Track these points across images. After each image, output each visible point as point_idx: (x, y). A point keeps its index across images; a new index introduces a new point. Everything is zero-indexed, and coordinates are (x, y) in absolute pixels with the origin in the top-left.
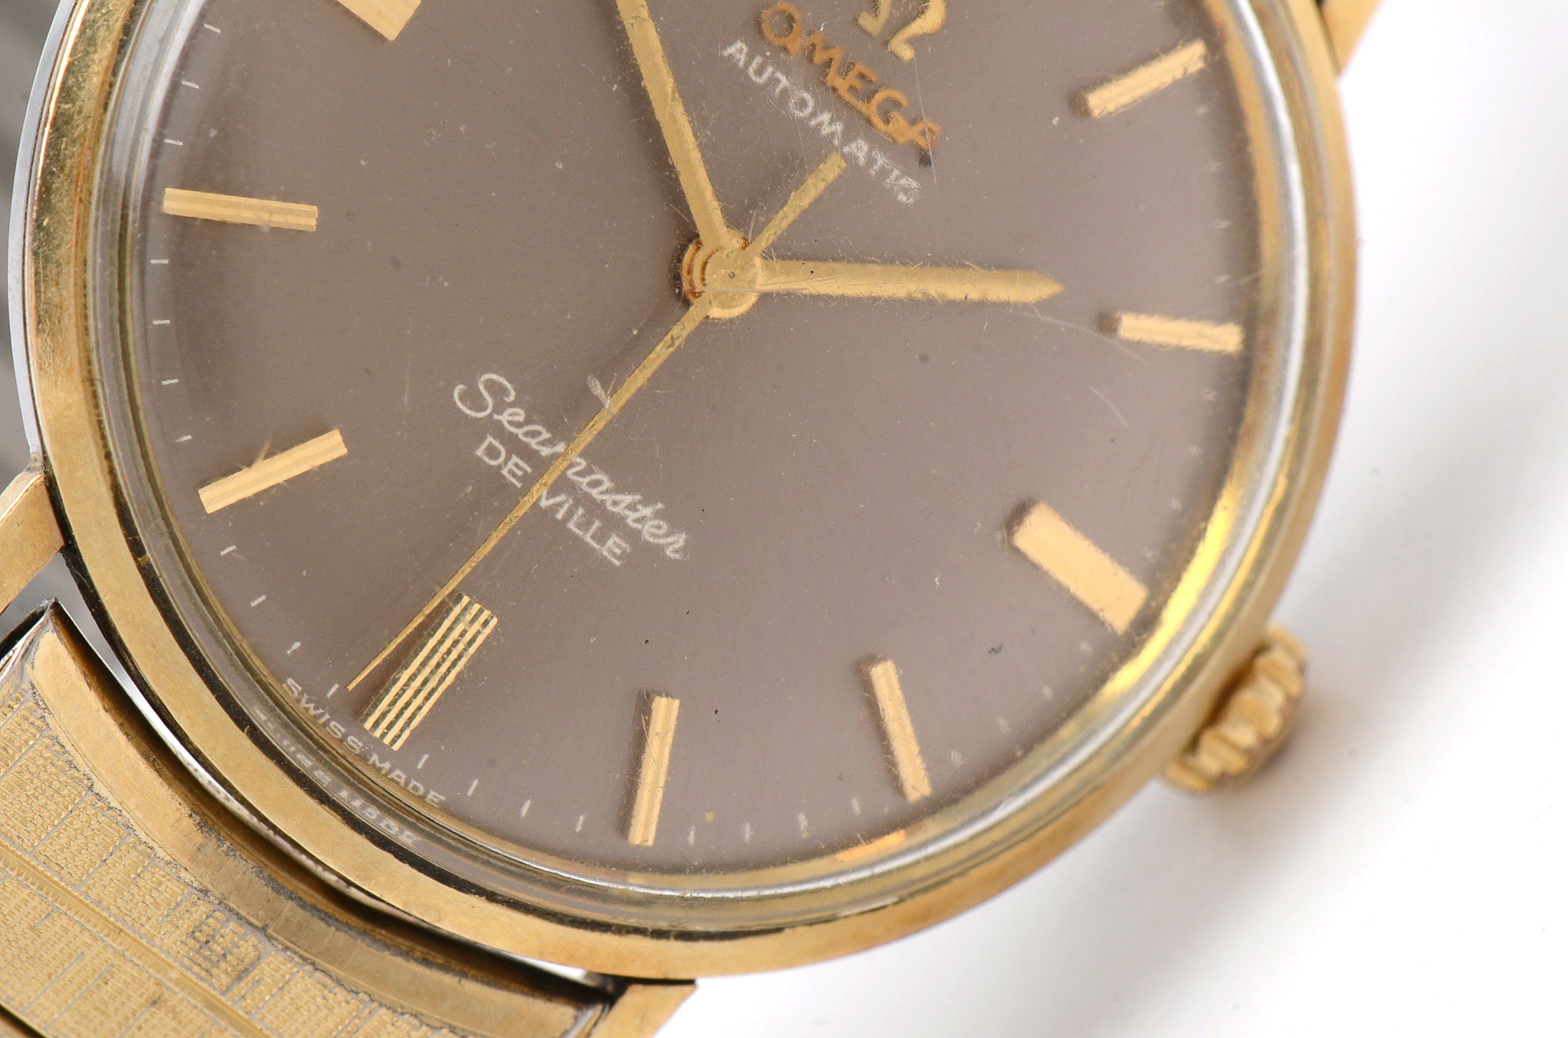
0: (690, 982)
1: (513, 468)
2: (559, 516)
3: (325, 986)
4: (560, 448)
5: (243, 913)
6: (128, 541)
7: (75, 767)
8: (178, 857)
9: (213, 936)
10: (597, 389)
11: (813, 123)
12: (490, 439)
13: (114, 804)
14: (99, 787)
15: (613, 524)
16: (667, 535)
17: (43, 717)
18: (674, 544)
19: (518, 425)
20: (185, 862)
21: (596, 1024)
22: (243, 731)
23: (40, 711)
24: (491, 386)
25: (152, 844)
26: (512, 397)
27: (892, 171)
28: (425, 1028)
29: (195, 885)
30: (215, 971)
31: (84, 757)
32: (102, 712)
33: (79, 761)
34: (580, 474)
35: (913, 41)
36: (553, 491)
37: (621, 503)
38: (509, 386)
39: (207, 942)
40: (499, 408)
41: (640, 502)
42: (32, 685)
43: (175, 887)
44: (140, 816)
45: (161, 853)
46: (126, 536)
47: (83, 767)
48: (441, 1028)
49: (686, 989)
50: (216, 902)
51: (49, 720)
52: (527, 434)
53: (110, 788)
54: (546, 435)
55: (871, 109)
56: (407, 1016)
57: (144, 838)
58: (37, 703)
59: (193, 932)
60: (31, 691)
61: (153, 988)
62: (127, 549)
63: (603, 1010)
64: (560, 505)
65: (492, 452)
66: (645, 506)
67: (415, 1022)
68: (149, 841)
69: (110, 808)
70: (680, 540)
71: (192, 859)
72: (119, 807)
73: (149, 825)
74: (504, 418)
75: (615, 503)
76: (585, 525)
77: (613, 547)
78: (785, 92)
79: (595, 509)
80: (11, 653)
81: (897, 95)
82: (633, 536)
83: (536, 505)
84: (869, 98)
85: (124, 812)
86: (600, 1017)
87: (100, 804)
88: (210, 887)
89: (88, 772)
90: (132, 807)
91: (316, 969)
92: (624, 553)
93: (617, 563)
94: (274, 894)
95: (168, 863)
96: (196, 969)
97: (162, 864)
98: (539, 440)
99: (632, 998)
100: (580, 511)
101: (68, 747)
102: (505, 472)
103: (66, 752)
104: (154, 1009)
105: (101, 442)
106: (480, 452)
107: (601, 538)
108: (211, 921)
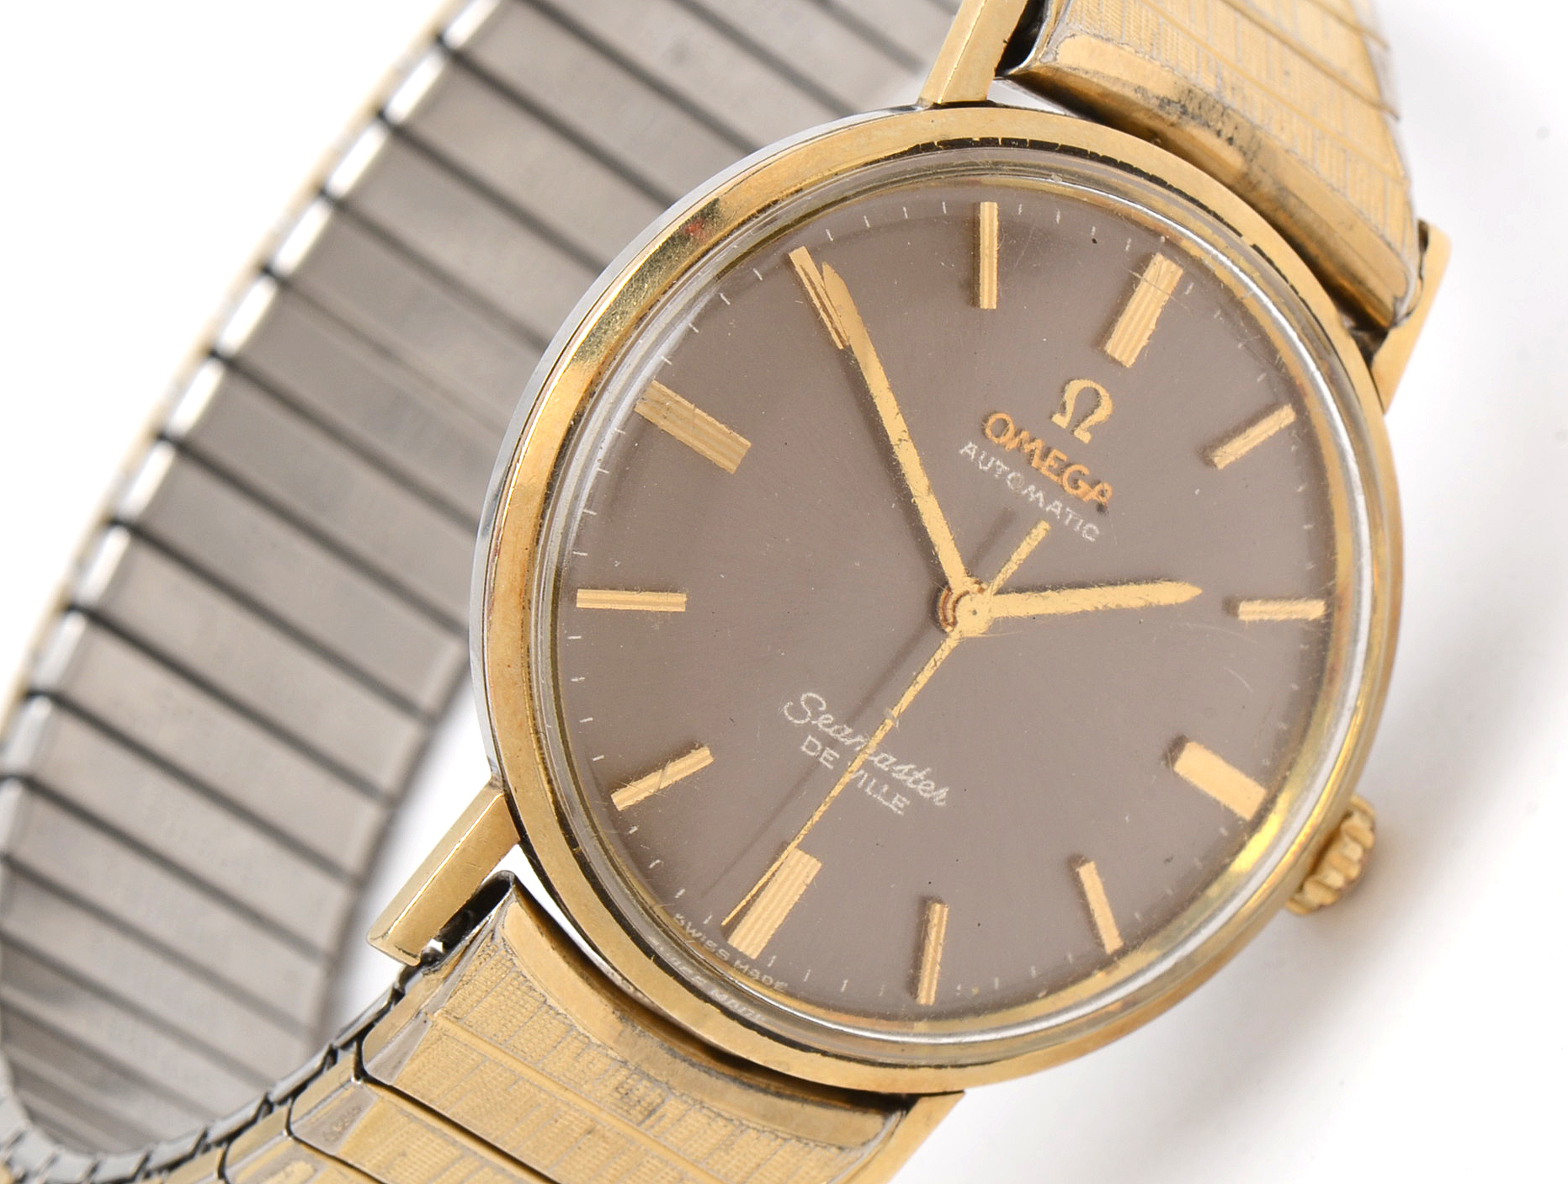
0: (961, 1092)
1: (829, 756)
2: (861, 784)
3: (709, 1117)
4: (859, 739)
5: (652, 1073)
6: (566, 838)
7: (534, 990)
8: (607, 1041)
9: (631, 1090)
11: (1023, 493)
12: (810, 738)
13: (561, 1011)
14: (551, 1001)
15: (898, 787)
16: (933, 791)
17: (511, 959)
18: (940, 796)
19: (829, 726)
20: (611, 1044)
21: (897, 1126)
22: (650, 959)
23: (509, 956)
24: (809, 701)
25: (588, 1034)
26: (823, 708)
27: (1079, 520)
28: (779, 1140)
29: (619, 1058)
30: (632, 1112)
31: (540, 982)
32: (551, 950)
33: (536, 985)
35: (1090, 429)
37: (902, 773)
38: (821, 699)
39: (627, 1094)
40: (816, 715)
41: (916, 769)
42: (503, 938)
43: (605, 1060)
44: (579, 1017)
45: (594, 1040)
46: (564, 835)
47: (540, 989)
48: (791, 1139)
49: (959, 1095)
50: (633, 1068)
51: (515, 960)
52: (835, 731)
53: (558, 1001)
54: (849, 730)
55: (1064, 480)
56: (766, 1134)
57: (581, 1030)
58: (507, 951)
59: (617, 1088)
60: (502, 944)
61: (589, 1123)
62: (566, 844)
63: (902, 1115)
64: (860, 777)
65: (812, 747)
66: (920, 772)
67: (773, 1137)
68: (585, 1032)
69: (558, 1014)
70: (943, 792)
71: (616, 1042)
72: (565, 1013)
73: (585, 1022)
74: (820, 723)
75: (898, 772)
76: (876, 789)
77: (897, 804)
78: (1003, 474)
79: (884, 777)
80: (487, 918)
81: (1081, 468)
82: (912, 794)
84: (1062, 472)
85: (568, 1016)
86: (900, 1121)
87: (551, 1012)
88: (628, 1059)
89: (543, 992)
90: (573, 1011)
91: (704, 1107)
92: (905, 805)
93: (901, 813)
94: (673, 1059)
95: (599, 1046)
96: (620, 1111)
97: (595, 1047)
98: (846, 736)
99: (920, 1108)
100: (874, 780)
101: (529, 977)
102: (821, 760)
103: (527, 981)
104: (589, 1136)
105: (545, 772)
106: (804, 748)
107: (889, 796)
108: (629, 1081)
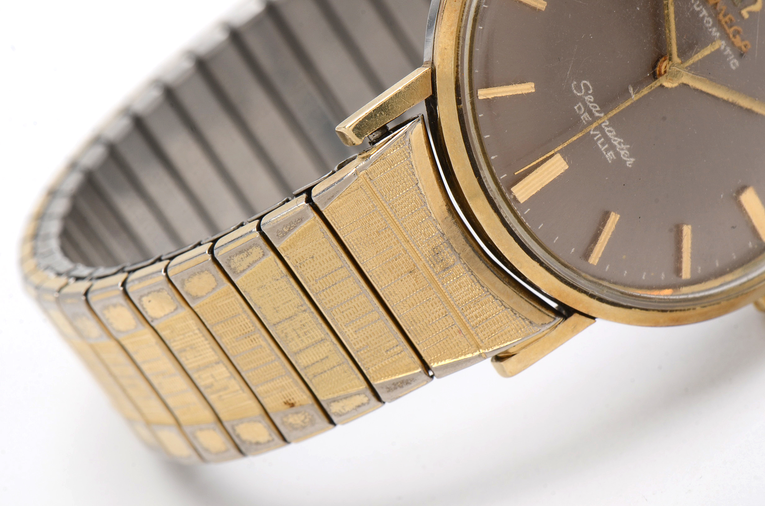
0: (594, 318)
1: (585, 117)
2: (595, 139)
3: (473, 281)
4: (602, 115)
5: (454, 246)
6: (456, 98)
7: (414, 175)
8: (438, 219)
9: (441, 252)
10: (631, 90)
11: (710, 30)
12: (580, 104)
13: (423, 193)
14: (420, 185)
15: (612, 147)
16: (628, 157)
17: (409, 153)
18: (630, 162)
19: (590, 102)
20: (440, 221)
21: (560, 323)
22: (476, 178)
23: (409, 151)
24: (585, 85)
25: (431, 211)
26: (590, 92)
27: (731, 55)
28: (503, 307)
29: (441, 231)
30: (437, 266)
31: (418, 172)
32: (428, 158)
33: (416, 173)
34: (606, 126)
35: (750, 13)
36: (596, 129)
37: (616, 141)
38: (590, 87)
39: (438, 254)
40: (587, 94)
41: (623, 143)
42: (410, 140)
43: (433, 229)
44: (430, 200)
45: (433, 215)
46: (456, 96)
47: (417, 176)
48: (508, 308)
49: (592, 320)
50: (446, 239)
51: (411, 154)
52: (593, 106)
53: (423, 186)
54: (598, 109)
55: (731, 31)
56: (498, 300)
57: (429, 208)
58: (409, 147)
59: (434, 249)
60: (408, 142)
61: (412, 266)
62: (455, 101)
63: (563, 320)
64: (597, 135)
65: (579, 108)
66: (624, 144)
67: (500, 303)
68: (430, 210)
69: (421, 194)
70: (632, 160)
71: (442, 221)
72: (424, 194)
73: (432, 204)
74: (586, 98)
75: (615, 140)
76: (603, 144)
77: (610, 156)
78: (704, 17)
79: (607, 140)
80: (405, 126)
81: (740, 29)
82: (617, 154)
83: (589, 132)
84: (731, 27)
85: (425, 197)
87: (418, 191)
88: (445, 233)
89: (418, 178)
90: (428, 196)
91: (472, 274)
92: (612, 159)
93: (610, 162)
94: (466, 243)
95: (434, 220)
96: (430, 262)
97: (432, 220)
98: (596, 109)
99: (575, 318)
100: (602, 140)
101: (414, 167)
102: (582, 117)
103: (413, 168)
104: (409, 275)
105: (456, 61)
106: (576, 108)
107: (607, 150)
108: (442, 246)
